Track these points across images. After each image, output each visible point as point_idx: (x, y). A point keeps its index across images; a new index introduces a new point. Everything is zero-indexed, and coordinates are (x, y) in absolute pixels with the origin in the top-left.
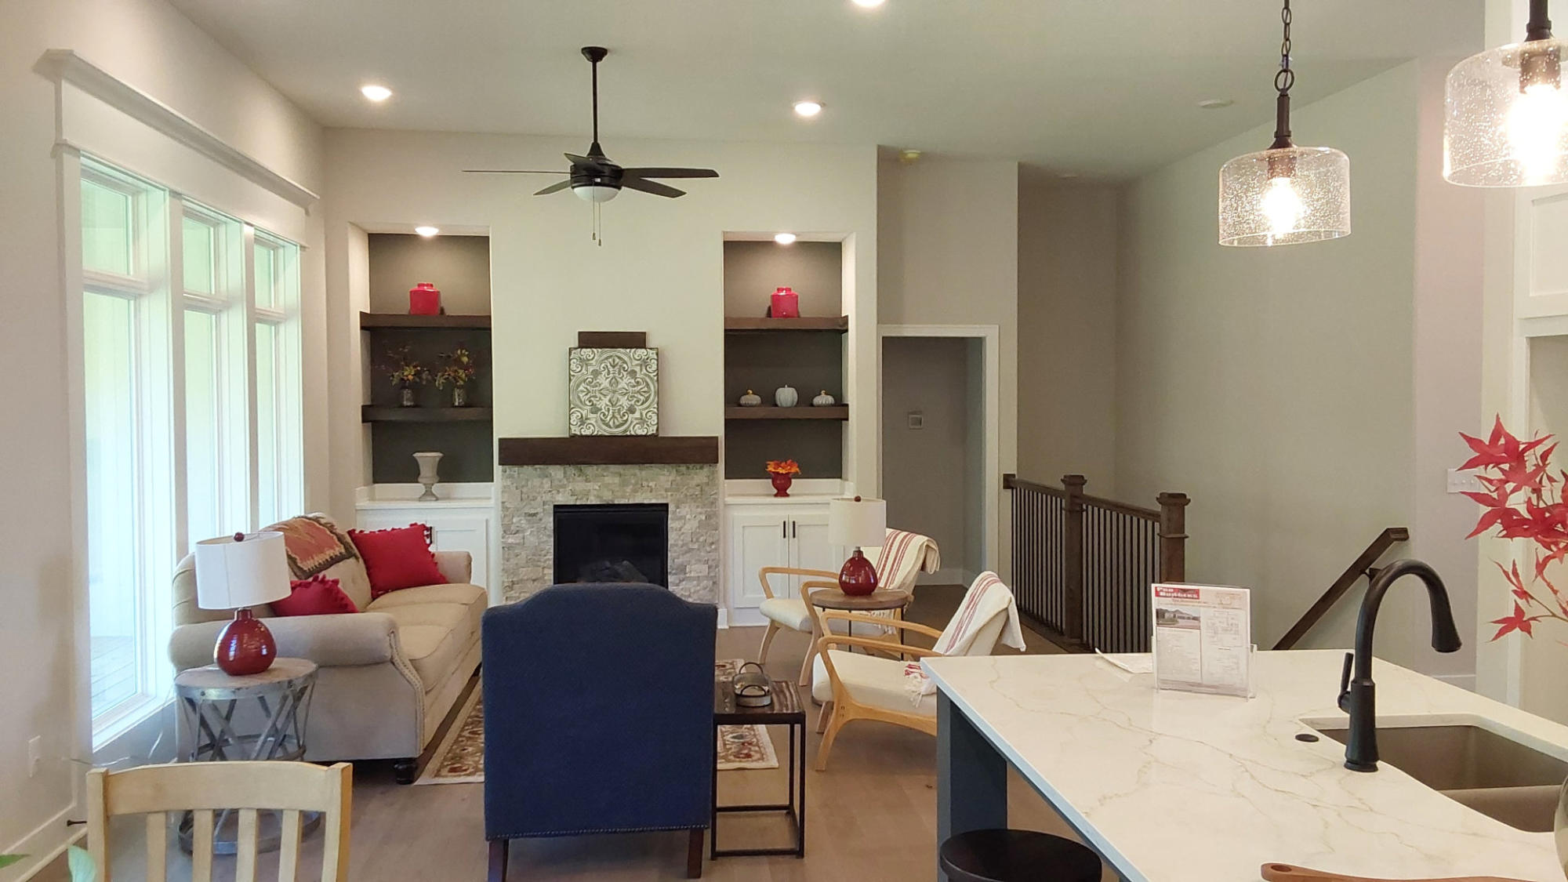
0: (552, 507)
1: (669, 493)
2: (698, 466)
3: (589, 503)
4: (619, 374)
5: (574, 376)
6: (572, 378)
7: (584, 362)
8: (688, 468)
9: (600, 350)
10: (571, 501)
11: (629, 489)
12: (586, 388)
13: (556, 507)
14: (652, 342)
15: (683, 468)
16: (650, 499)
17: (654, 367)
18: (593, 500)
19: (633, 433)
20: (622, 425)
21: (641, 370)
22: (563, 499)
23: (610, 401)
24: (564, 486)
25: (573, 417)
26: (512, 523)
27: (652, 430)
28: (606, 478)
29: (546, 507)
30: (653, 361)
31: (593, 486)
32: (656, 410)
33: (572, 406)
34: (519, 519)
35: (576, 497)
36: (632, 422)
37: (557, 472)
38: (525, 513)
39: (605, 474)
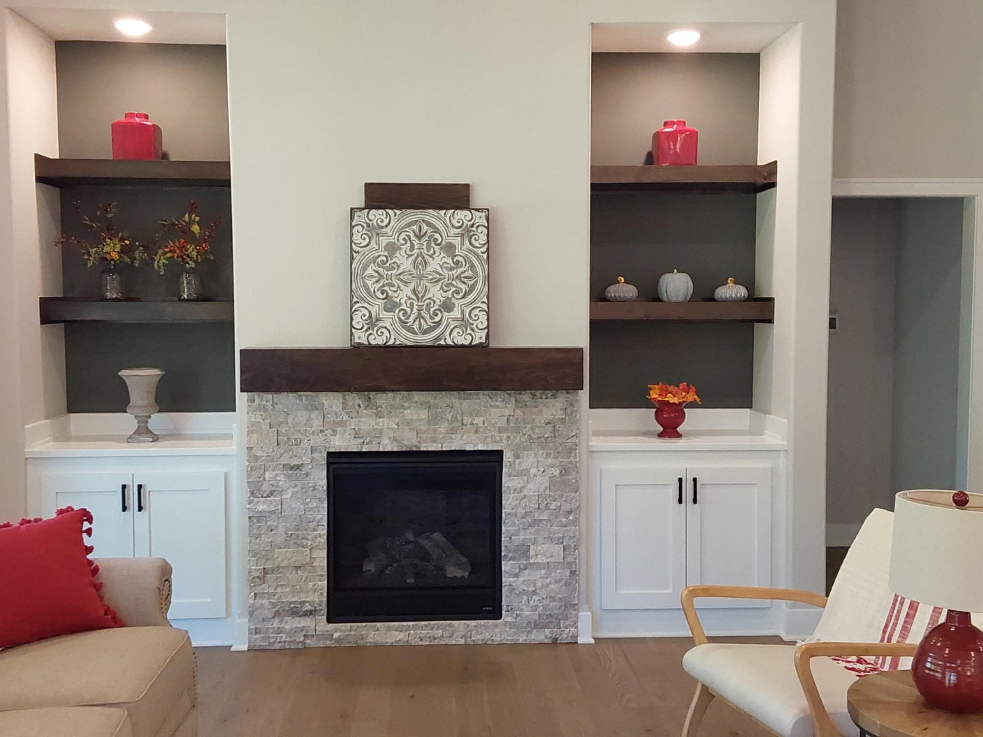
0: (325, 455)
1: (505, 435)
2: (550, 394)
3: (381, 450)
4: (428, 251)
5: (358, 252)
6: (355, 255)
7: (373, 230)
8: (534, 396)
9: (398, 212)
10: (354, 446)
11: (443, 428)
12: (376, 271)
13: (330, 454)
14: (479, 198)
15: (526, 397)
16: (475, 444)
17: (483, 239)
18: (387, 446)
19: (450, 342)
20: (432, 329)
21: (462, 243)
22: (342, 443)
23: (414, 292)
24: (343, 424)
25: (357, 318)
26: (264, 479)
27: (479, 338)
28: (407, 411)
29: (315, 455)
30: (481, 229)
31: (387, 423)
32: (485, 307)
33: (355, 300)
34: (274, 473)
35: (361, 441)
36: (447, 325)
37: (332, 401)
38: (284, 465)
39: (406, 405)
